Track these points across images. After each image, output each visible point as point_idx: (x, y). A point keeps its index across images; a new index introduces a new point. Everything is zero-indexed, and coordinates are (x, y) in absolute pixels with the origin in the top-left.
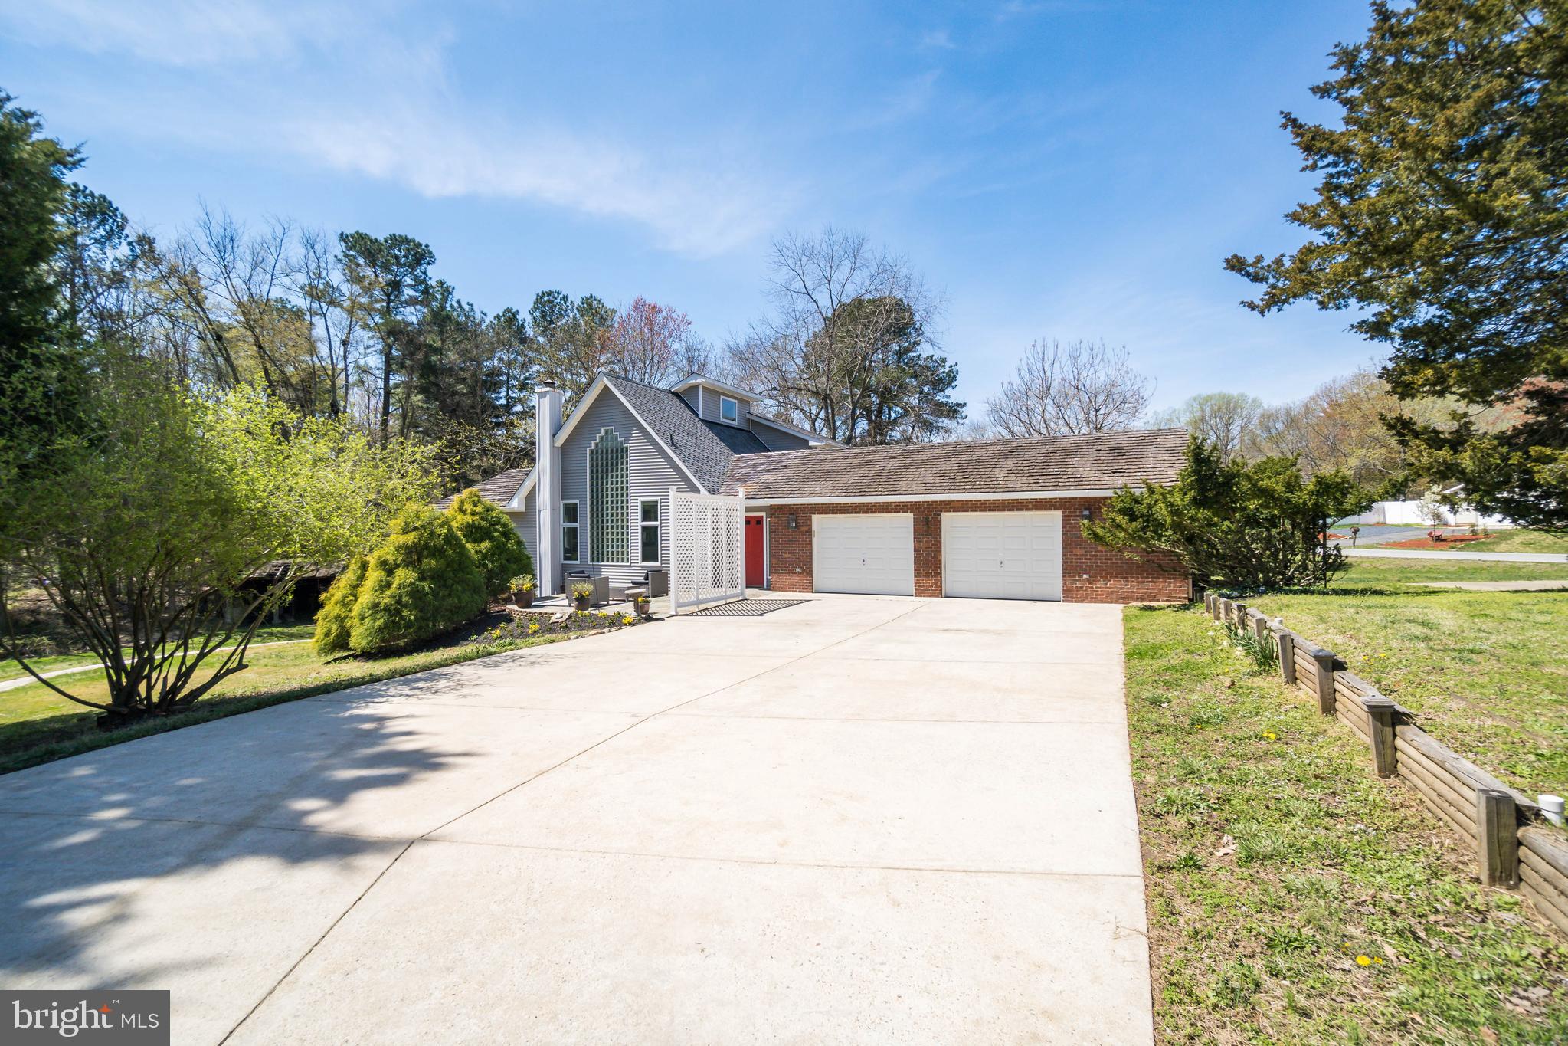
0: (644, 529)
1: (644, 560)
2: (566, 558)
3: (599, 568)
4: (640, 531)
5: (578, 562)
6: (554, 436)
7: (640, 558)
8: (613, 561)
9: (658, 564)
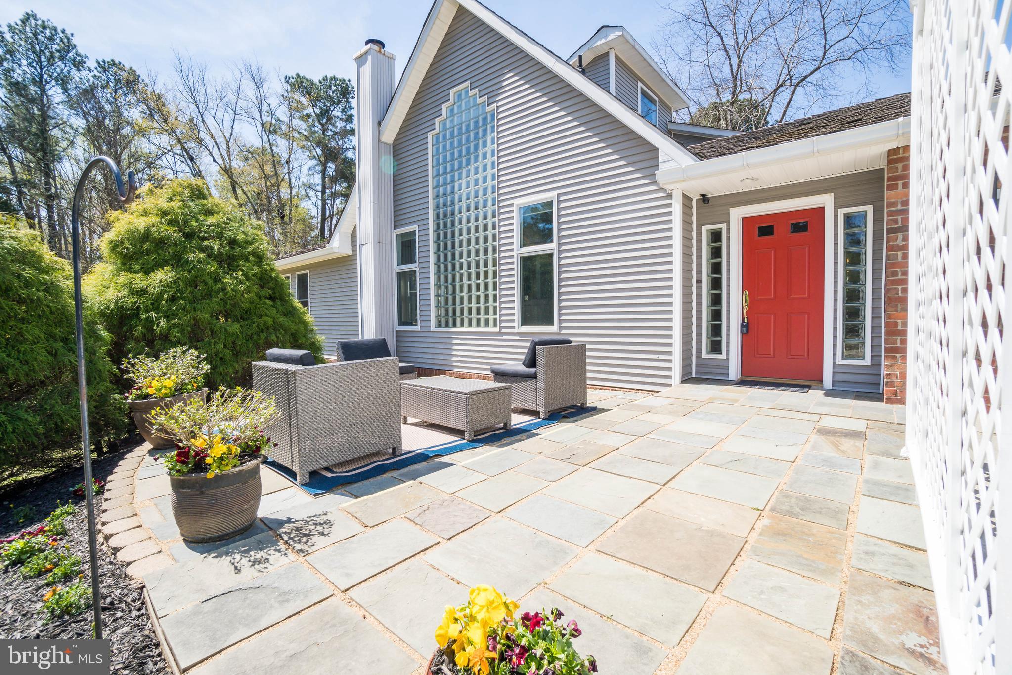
0: (526, 262)
1: (525, 321)
2: (401, 323)
3: (449, 337)
4: (516, 266)
5: (417, 328)
6: (379, 123)
7: (517, 318)
8: (470, 325)
9: (554, 329)
